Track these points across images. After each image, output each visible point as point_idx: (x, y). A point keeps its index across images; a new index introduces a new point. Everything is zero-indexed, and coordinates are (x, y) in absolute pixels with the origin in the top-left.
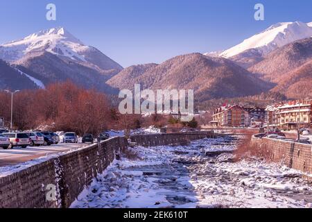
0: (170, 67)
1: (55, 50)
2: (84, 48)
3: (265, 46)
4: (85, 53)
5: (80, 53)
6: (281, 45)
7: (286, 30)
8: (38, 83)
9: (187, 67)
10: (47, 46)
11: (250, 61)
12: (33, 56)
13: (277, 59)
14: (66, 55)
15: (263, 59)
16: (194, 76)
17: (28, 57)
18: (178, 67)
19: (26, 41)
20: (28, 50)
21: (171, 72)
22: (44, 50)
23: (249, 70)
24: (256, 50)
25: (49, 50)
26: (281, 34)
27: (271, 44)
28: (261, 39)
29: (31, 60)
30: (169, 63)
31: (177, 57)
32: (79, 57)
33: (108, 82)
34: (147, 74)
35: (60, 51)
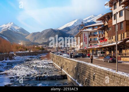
0: (43, 33)
1: (10, 29)
2: (19, 28)
3: (71, 26)
4: (19, 29)
5: (18, 29)
6: (75, 25)
7: (77, 21)
8: (6, 38)
9: (48, 33)
10: (8, 28)
11: (67, 30)
12: (4, 31)
13: (74, 30)
14: (14, 30)
15: (70, 30)
16: (50, 35)
17: (3, 31)
18: (46, 33)
19: (2, 26)
20: (3, 29)
21: (44, 34)
22: (7, 29)
23: (66, 33)
24: (68, 27)
25: (9, 29)
26: (75, 23)
27: (72, 25)
28: (70, 24)
29: (3, 32)
30: (43, 32)
31: (46, 30)
32: (18, 31)
33: (26, 38)
34: (37, 35)
35: (12, 29)
